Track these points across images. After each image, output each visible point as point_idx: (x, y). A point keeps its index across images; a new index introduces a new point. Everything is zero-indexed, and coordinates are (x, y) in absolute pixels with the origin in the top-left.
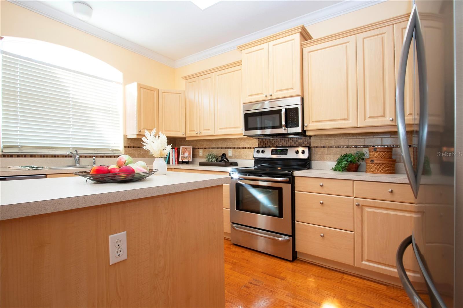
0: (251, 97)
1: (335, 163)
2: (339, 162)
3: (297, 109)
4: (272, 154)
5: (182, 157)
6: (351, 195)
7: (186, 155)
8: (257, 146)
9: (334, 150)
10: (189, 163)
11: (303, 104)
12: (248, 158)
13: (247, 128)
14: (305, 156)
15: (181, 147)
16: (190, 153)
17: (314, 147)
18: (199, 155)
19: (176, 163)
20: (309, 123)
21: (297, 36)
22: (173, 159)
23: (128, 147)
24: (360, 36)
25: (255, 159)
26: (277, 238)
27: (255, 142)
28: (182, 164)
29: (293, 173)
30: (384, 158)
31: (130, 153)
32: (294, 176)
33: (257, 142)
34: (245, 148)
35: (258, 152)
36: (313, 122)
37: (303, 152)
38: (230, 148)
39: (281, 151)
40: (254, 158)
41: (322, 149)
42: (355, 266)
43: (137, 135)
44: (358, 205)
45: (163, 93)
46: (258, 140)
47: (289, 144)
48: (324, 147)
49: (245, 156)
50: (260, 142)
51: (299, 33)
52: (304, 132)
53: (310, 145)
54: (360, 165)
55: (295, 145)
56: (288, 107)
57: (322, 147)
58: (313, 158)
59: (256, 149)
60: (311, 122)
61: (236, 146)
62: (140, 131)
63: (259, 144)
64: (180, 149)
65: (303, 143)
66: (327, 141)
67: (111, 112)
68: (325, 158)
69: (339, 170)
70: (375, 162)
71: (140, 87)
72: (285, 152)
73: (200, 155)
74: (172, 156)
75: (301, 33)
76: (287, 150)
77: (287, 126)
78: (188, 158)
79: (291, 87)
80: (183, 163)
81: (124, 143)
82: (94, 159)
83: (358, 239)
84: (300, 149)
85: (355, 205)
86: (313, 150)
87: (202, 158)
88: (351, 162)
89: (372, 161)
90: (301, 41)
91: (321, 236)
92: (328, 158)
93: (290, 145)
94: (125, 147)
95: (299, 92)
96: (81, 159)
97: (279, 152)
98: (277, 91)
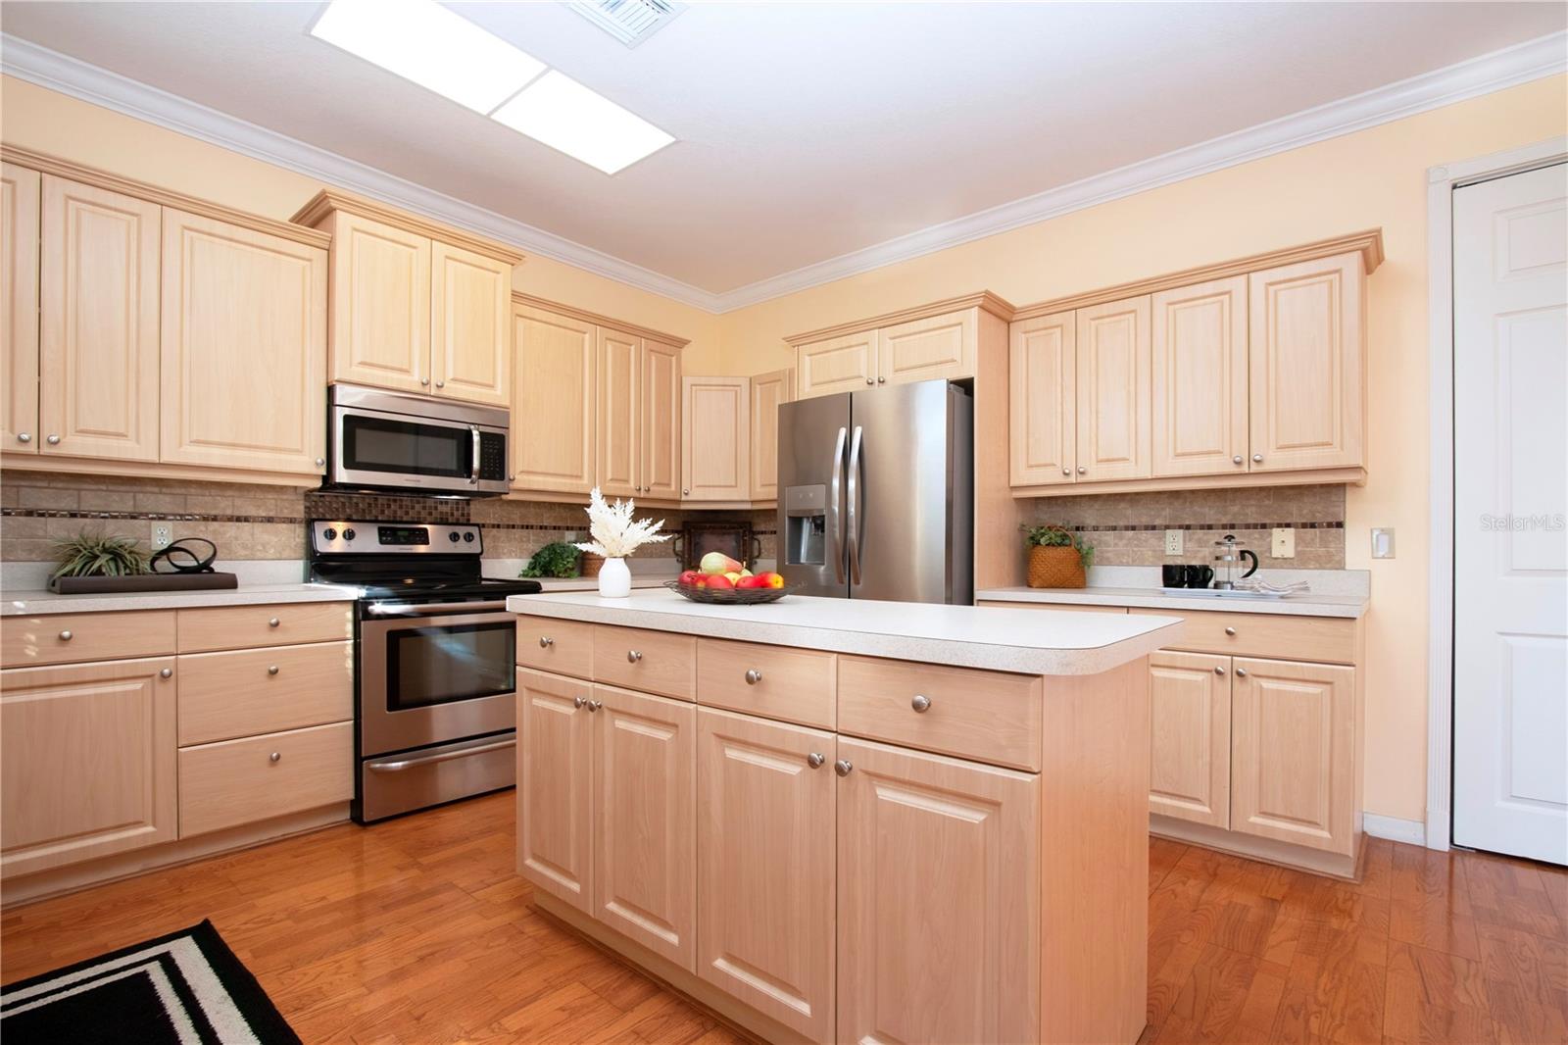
0: (367, 370)
1: (526, 562)
4: (382, 542)
12: (265, 555)
14: (471, 547)
20: (515, 474)
34: (246, 519)
35: (327, 535)
36: (522, 472)
37: (469, 537)
38: (162, 517)
39: (406, 533)
41: (495, 531)
46: (307, 497)
49: (245, 547)
53: (468, 520)
56: (488, 430)
57: (493, 526)
60: (517, 471)
61: (197, 512)
66: (505, 513)
68: (500, 551)
72: (420, 535)
79: (489, 382)
84: (460, 531)
97: (405, 537)
98: (454, 380)
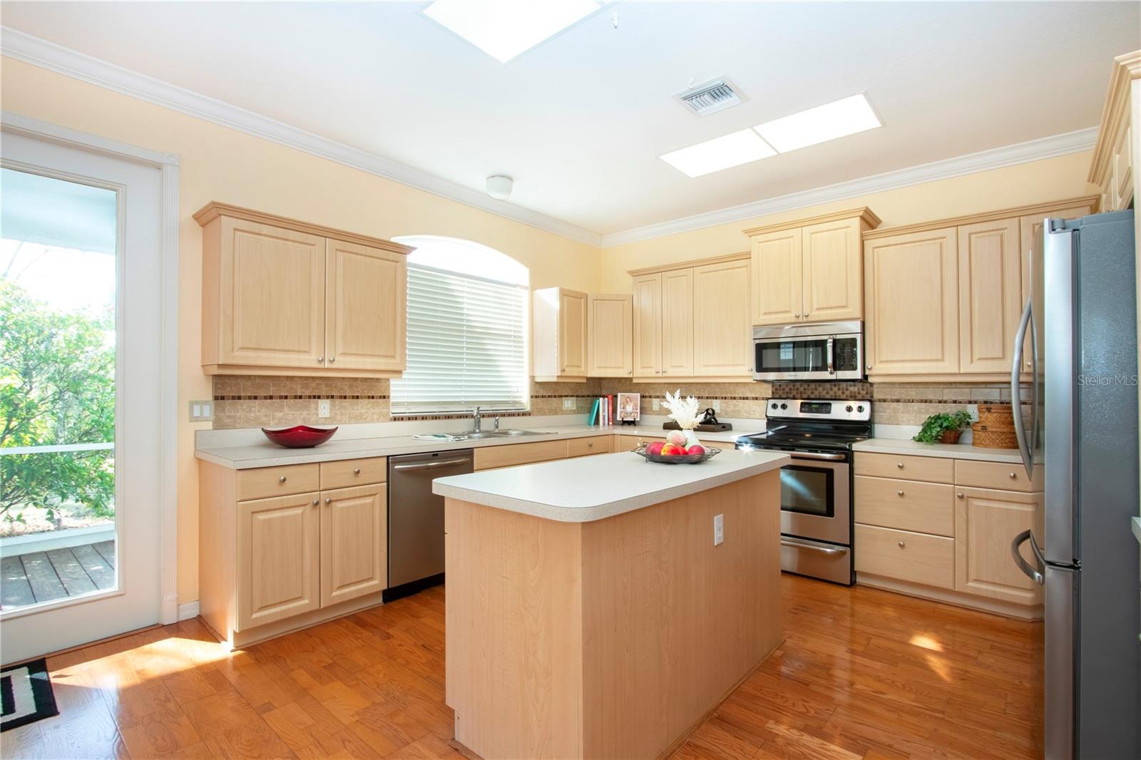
0: (768, 317)
1: (920, 429)
2: (927, 427)
3: (854, 340)
4: (801, 411)
5: (621, 412)
6: (951, 481)
7: (629, 408)
8: (771, 396)
9: (916, 406)
10: (636, 423)
11: (863, 333)
12: (752, 416)
13: (760, 368)
14: (865, 416)
15: (619, 395)
16: (636, 405)
17: (880, 401)
18: (652, 408)
19: (611, 423)
20: (875, 364)
21: (856, 223)
22: (604, 416)
23: (536, 397)
24: (964, 231)
25: (768, 420)
26: (822, 549)
27: (767, 391)
28: (622, 425)
29: (850, 446)
30: (1003, 423)
31: (539, 407)
32: (853, 451)
33: (771, 389)
34: (747, 398)
35: (775, 406)
36: (881, 362)
37: (860, 409)
38: (716, 398)
39: (817, 406)
40: (766, 416)
41: (895, 404)
42: (956, 590)
43: (558, 376)
44: (961, 497)
45: (595, 302)
46: (773, 386)
47: (832, 393)
48: (898, 401)
49: (747, 413)
50: (776, 389)
51: (859, 218)
52: (865, 377)
53: (872, 397)
54: (962, 433)
55: (844, 397)
56: (838, 337)
57: (893, 401)
58: (877, 419)
59: (771, 402)
60: (877, 362)
61: (729, 395)
62: (563, 371)
63: (773, 393)
64: (616, 396)
65: (859, 393)
66: (903, 391)
67: (512, 339)
68: (900, 419)
69: (927, 441)
70: (989, 429)
71: (564, 294)
72: (826, 407)
73: (654, 409)
74: (604, 411)
75: (862, 217)
76: (830, 404)
77: (836, 367)
78: (633, 415)
79: (844, 304)
80: (625, 423)
81: (531, 390)
82: (497, 420)
83: (961, 549)
84: (854, 404)
85: (956, 497)
86: (877, 404)
87: (658, 414)
88: (947, 428)
89: (984, 428)
90: (862, 229)
91: (900, 545)
92: (905, 419)
93: (835, 396)
94: (532, 397)
95: (858, 314)
96: (481, 419)
97: (816, 408)
98: (818, 309)
